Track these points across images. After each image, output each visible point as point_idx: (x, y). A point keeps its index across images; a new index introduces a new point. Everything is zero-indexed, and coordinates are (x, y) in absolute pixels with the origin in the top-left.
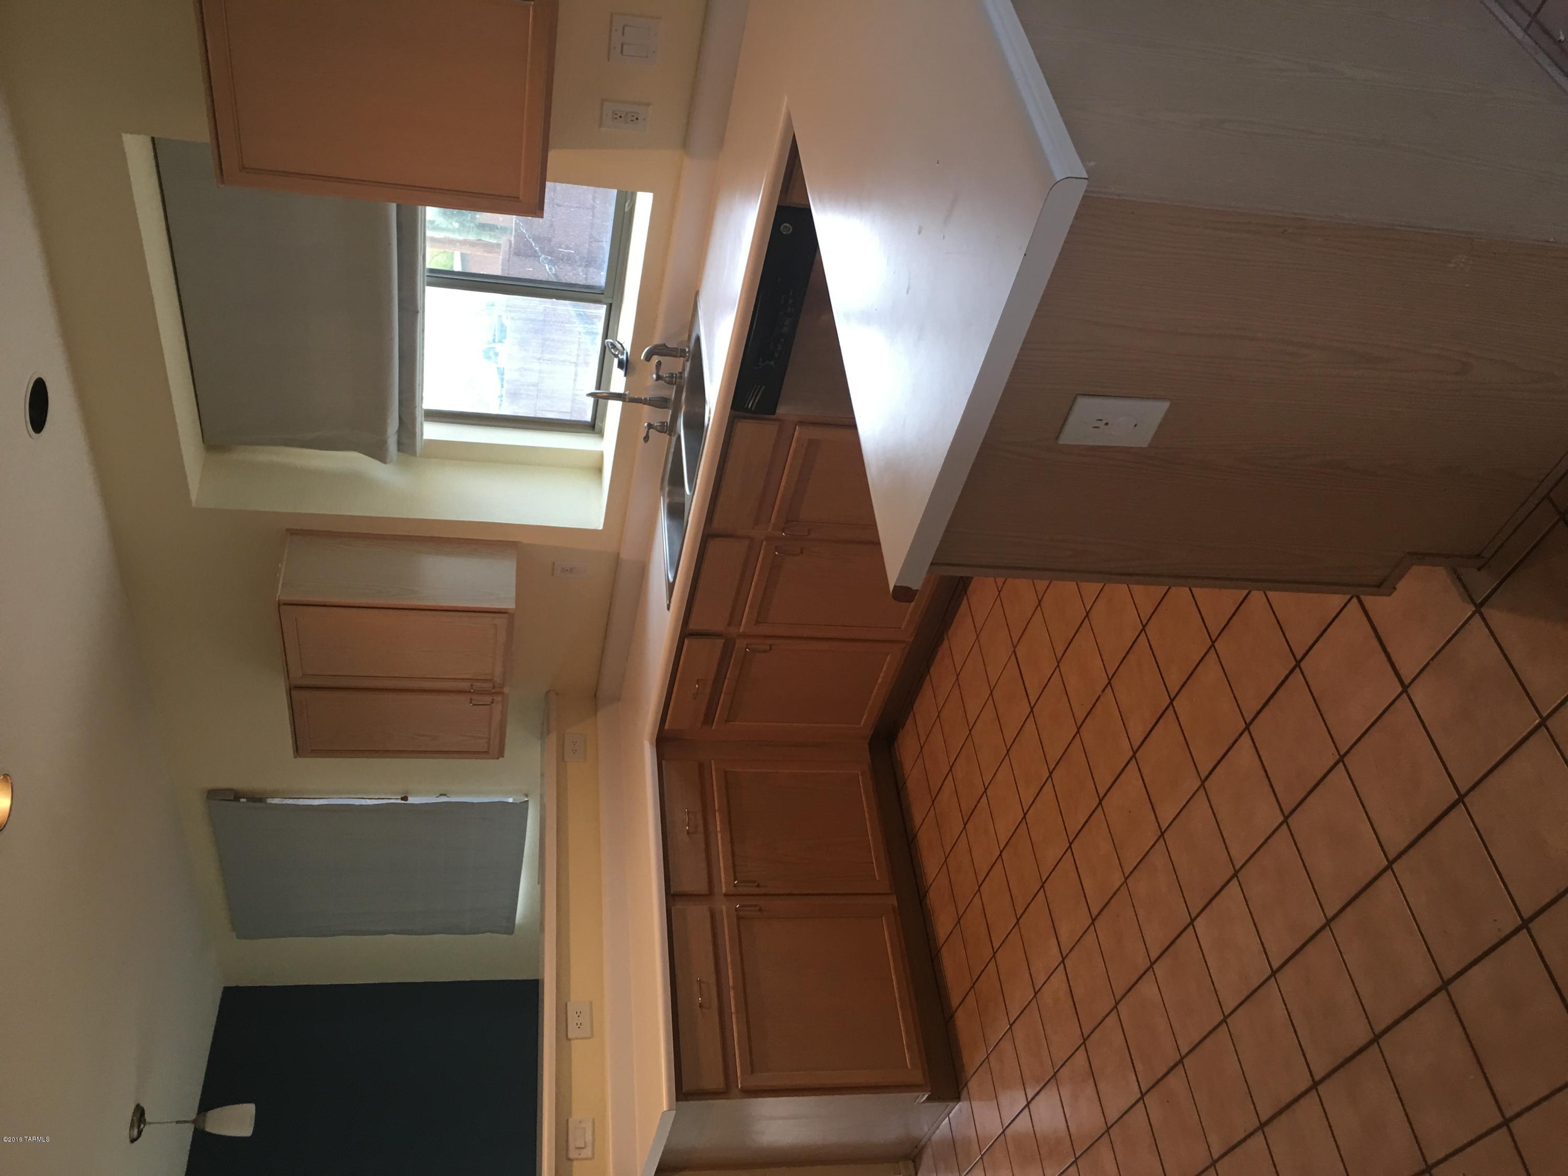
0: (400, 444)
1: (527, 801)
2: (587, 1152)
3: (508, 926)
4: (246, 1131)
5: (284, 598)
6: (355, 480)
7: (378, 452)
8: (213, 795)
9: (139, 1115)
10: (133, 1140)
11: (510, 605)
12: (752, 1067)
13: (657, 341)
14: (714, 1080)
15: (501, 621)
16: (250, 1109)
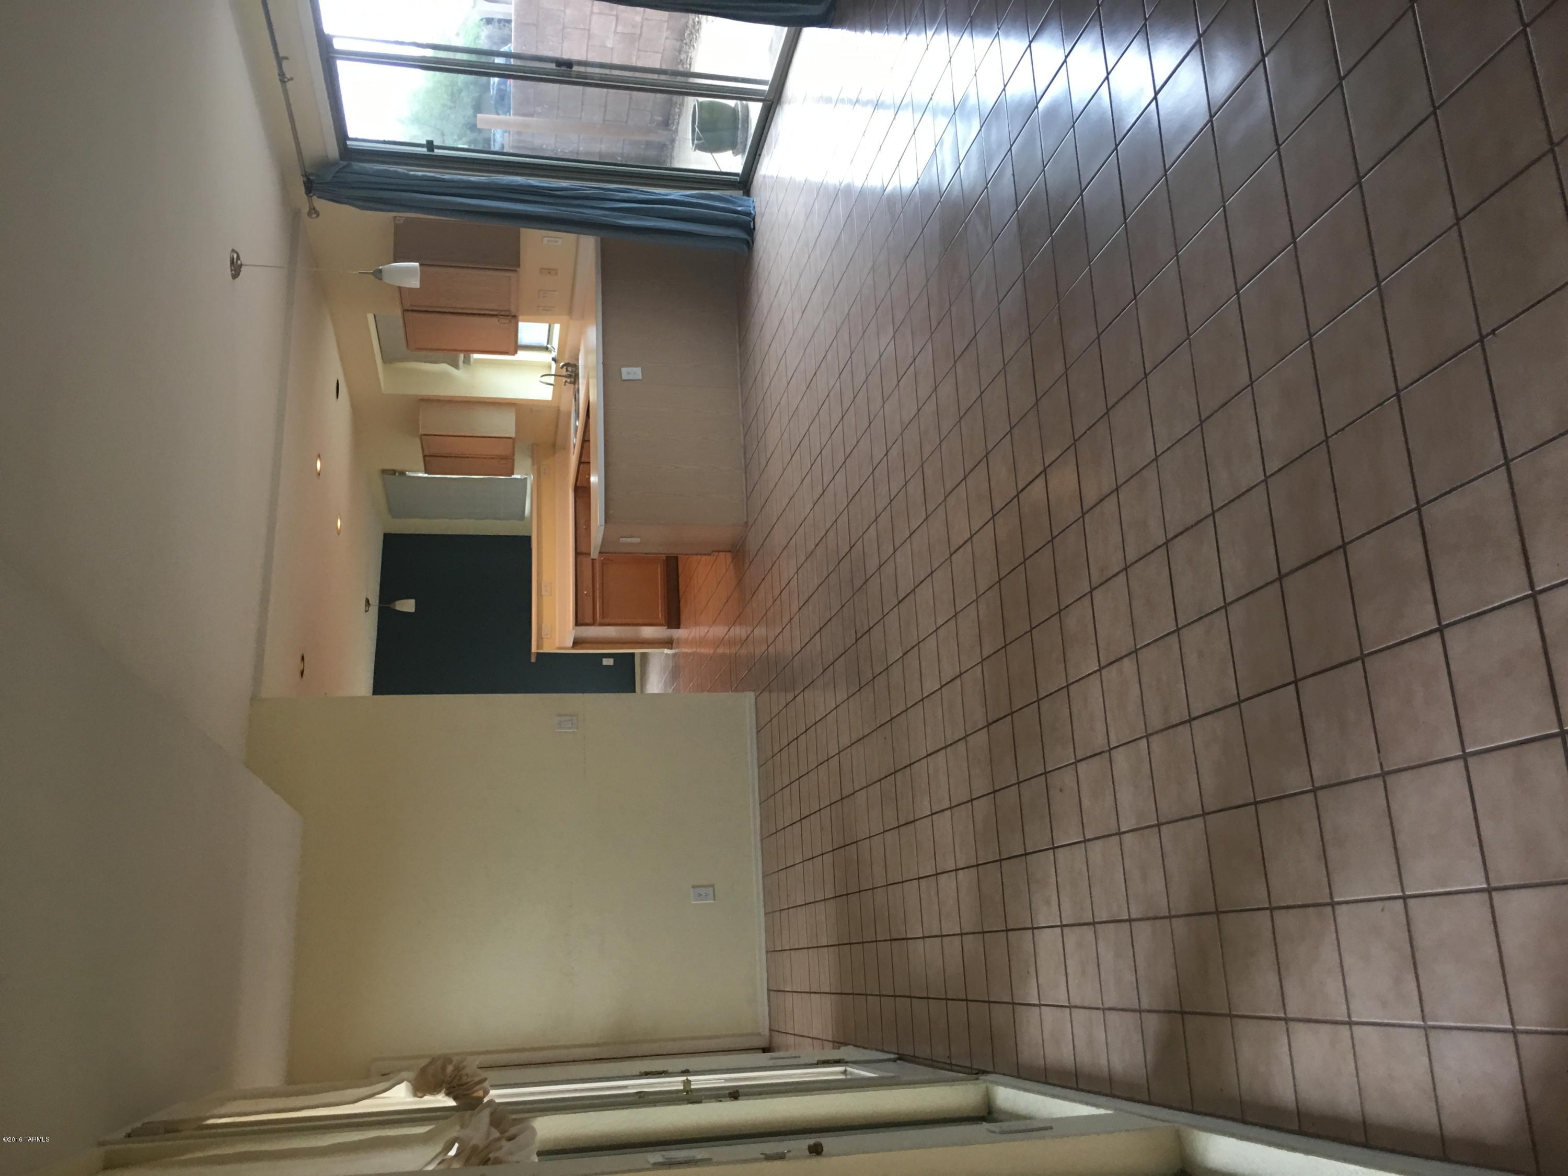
0: (464, 362)
1: (526, 479)
2: (549, 636)
3: (522, 517)
4: (412, 610)
5: (423, 433)
6: (445, 375)
7: (456, 366)
8: (384, 472)
9: (367, 601)
10: (366, 611)
11: (513, 435)
12: (603, 616)
13: (567, 361)
14: (590, 620)
15: (511, 440)
16: (412, 602)
